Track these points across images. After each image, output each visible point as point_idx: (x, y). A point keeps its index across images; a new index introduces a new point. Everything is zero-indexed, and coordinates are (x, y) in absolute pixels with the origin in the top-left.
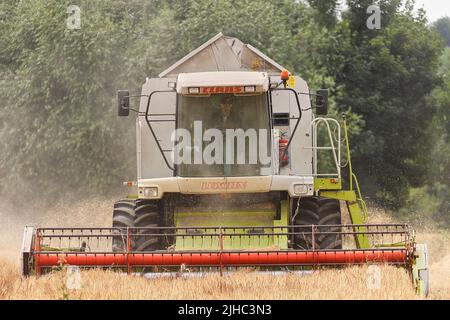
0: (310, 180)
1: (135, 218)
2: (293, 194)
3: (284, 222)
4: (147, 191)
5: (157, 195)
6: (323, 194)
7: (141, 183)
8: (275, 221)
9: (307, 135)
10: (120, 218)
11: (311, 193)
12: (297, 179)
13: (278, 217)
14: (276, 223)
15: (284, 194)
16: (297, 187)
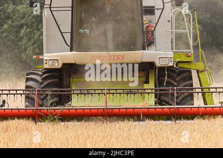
0: (171, 54)
1: (42, 83)
2: (158, 64)
3: (151, 85)
4: (50, 62)
5: (58, 65)
6: (180, 65)
7: (46, 56)
8: (145, 85)
9: (169, 21)
10: (30, 83)
11: (171, 64)
12: (161, 53)
13: (147, 82)
14: (146, 86)
15: (152, 65)
16: (161, 59)
